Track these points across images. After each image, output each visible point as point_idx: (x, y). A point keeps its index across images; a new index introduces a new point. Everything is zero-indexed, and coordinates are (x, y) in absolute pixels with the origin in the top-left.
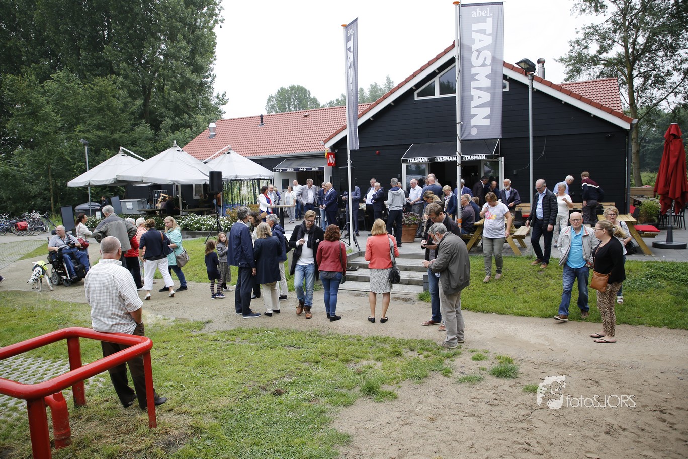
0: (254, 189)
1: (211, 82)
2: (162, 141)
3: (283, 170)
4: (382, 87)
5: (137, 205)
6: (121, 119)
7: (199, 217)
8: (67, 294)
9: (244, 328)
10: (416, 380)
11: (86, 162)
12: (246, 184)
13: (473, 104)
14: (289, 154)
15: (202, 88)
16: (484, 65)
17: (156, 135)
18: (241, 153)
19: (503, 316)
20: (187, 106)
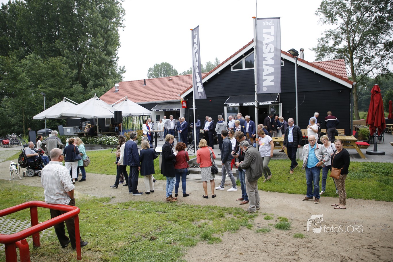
0: (140, 121)
1: (116, 61)
2: (88, 93)
3: (157, 110)
4: (213, 63)
5: (73, 130)
6: (65, 81)
7: (108, 137)
8: (31, 182)
9: (133, 201)
10: (232, 231)
11: (44, 106)
12: (135, 118)
13: (264, 74)
14: (160, 101)
15: (111, 63)
16: (270, 52)
17: (85, 90)
18: (133, 100)
19: (282, 194)
20: (103, 74)
